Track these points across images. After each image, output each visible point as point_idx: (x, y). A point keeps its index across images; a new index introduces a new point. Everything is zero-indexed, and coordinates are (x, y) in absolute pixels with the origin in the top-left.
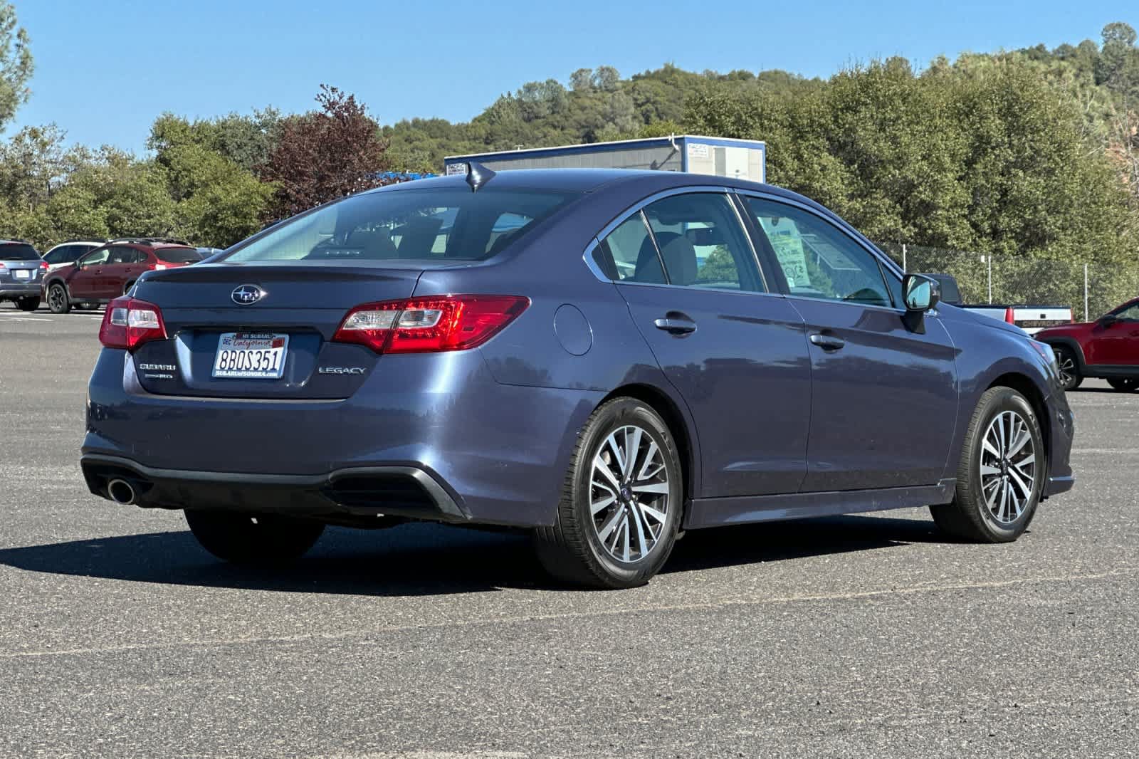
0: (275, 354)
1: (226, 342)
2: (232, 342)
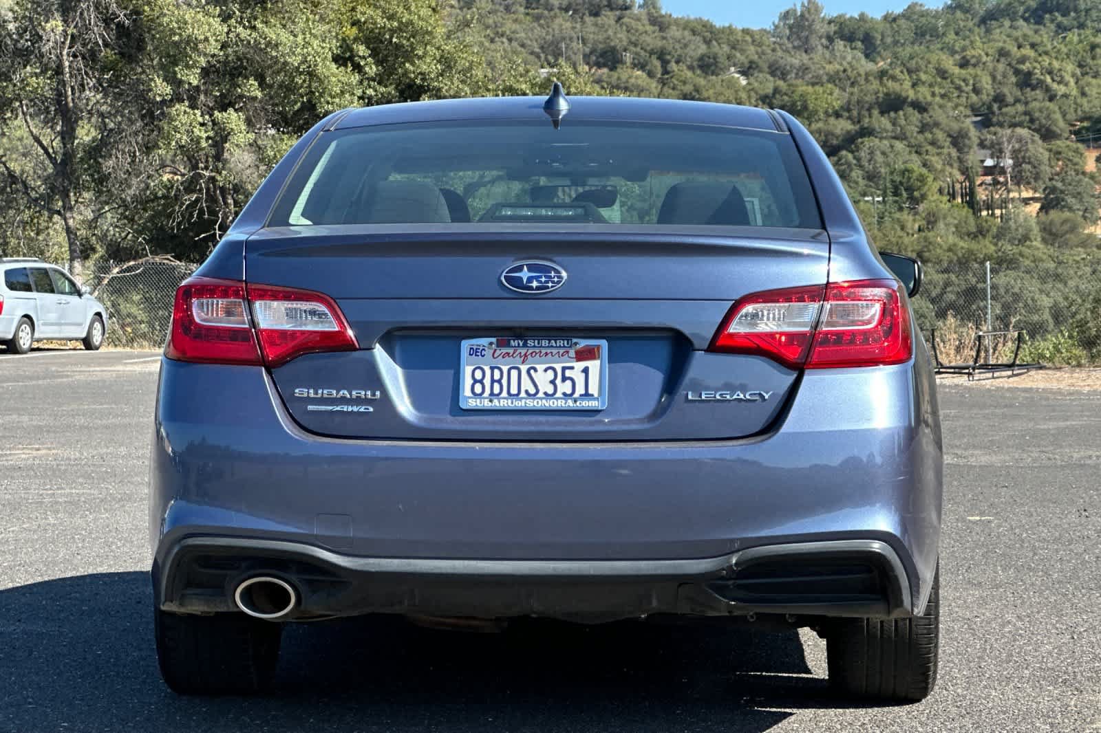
0: (586, 371)
1: (474, 352)
2: (488, 353)
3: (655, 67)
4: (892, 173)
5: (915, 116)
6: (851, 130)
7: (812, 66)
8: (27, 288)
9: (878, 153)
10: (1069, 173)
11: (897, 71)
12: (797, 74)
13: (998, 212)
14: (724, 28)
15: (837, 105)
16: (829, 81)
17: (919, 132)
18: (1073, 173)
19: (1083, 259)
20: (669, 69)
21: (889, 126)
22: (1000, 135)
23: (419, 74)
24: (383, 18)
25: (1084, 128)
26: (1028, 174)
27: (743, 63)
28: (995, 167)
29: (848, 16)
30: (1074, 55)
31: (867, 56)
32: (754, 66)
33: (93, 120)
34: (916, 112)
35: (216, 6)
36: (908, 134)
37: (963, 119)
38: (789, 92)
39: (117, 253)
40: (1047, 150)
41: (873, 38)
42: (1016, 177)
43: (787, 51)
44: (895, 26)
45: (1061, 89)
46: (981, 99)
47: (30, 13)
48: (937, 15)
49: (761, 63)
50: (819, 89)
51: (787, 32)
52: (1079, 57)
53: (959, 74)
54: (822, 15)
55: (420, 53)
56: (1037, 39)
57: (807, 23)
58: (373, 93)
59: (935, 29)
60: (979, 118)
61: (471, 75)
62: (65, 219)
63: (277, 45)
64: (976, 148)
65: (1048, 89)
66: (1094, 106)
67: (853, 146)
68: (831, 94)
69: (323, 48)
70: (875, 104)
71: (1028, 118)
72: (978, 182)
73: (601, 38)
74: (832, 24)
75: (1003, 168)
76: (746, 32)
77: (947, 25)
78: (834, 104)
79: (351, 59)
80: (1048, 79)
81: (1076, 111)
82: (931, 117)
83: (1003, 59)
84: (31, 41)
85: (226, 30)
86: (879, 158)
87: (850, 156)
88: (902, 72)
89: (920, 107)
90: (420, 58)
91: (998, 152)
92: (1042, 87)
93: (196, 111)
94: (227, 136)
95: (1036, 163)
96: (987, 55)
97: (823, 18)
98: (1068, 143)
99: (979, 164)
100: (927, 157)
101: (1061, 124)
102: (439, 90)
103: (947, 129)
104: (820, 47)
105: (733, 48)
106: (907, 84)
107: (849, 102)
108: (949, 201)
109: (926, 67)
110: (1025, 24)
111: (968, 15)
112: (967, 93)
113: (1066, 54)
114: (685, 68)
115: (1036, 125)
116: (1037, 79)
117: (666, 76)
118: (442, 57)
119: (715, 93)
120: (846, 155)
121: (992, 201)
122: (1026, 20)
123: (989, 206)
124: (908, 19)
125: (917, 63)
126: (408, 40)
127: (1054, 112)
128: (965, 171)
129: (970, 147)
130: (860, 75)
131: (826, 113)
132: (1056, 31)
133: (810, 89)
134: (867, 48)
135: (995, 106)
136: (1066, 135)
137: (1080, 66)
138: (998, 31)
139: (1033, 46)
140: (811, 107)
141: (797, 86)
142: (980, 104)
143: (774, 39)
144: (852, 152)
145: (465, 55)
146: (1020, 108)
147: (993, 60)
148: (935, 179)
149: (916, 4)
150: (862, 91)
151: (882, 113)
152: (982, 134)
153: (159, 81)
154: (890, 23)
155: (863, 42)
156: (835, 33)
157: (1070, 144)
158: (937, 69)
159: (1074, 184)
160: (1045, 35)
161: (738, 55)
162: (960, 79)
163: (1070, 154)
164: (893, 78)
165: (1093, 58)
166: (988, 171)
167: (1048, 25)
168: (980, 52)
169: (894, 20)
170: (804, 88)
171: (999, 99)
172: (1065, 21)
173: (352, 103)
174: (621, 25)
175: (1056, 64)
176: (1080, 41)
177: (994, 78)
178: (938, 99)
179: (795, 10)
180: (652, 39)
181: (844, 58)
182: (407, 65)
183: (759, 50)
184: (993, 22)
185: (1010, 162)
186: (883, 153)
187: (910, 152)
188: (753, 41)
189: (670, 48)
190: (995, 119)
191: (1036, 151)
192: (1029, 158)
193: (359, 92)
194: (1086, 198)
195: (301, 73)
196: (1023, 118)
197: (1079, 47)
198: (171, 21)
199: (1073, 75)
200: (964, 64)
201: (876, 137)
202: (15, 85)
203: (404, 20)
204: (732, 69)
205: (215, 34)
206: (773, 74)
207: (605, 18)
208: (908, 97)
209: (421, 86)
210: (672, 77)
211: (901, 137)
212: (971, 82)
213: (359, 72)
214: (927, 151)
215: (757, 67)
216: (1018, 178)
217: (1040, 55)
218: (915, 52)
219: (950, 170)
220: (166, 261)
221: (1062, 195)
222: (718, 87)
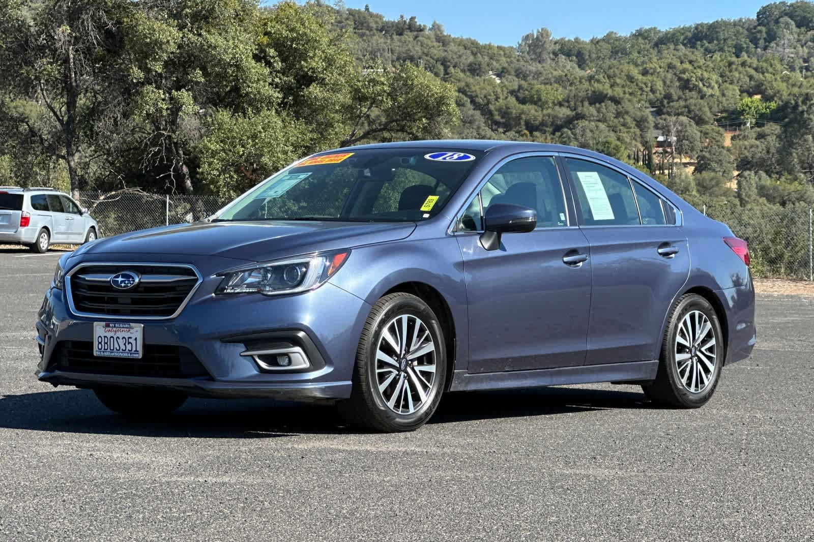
3: (440, 70)
4: (597, 144)
5: (612, 107)
6: (570, 115)
7: (544, 72)
8: (46, 208)
9: (588, 131)
10: (714, 147)
11: (601, 76)
12: (534, 77)
13: (666, 172)
14: (486, 45)
15: (560, 98)
16: (555, 82)
17: (615, 118)
18: (717, 148)
19: (725, 204)
20: (448, 71)
21: (595, 113)
22: (668, 120)
23: (310, 69)
24: (286, 31)
25: (723, 117)
26: (687, 147)
27: (498, 69)
28: (664, 142)
29: (567, 39)
30: (718, 69)
31: (579, 66)
32: (505, 71)
33: (88, 94)
34: (613, 104)
35: (174, 20)
36: (608, 119)
37: (644, 109)
38: (529, 89)
39: (103, 185)
40: (699, 131)
41: (583, 54)
42: (678, 148)
43: (526, 61)
44: (598, 46)
45: (709, 92)
46: (656, 97)
47: (46, 21)
48: (626, 40)
49: (509, 69)
50: (549, 87)
51: (528, 49)
52: (721, 70)
53: (642, 79)
54: (551, 38)
55: (311, 55)
56: (693, 58)
57: (540, 43)
58: (279, 81)
59: (625, 49)
60: (654, 109)
61: (345, 70)
62: (68, 162)
63: (215, 47)
64: (652, 128)
65: (700, 91)
66: (730, 103)
67: (571, 126)
68: (557, 90)
69: (246, 49)
70: (586, 98)
71: (687, 109)
72: (654, 151)
73: (404, 50)
74: (557, 44)
75: (670, 142)
76: (500, 48)
77: (633, 46)
78: (559, 97)
79: (264, 58)
80: (701, 85)
81: (718, 106)
82: (623, 107)
83: (670, 71)
84: (46, 40)
85: (181, 35)
86: (589, 134)
87: (569, 132)
88: (604, 77)
89: (616, 101)
90: (311, 58)
91: (666, 131)
92: (696, 89)
93: (160, 91)
94: (180, 108)
95: (692, 140)
96: (660, 67)
97: (551, 40)
98: (713, 127)
99: (654, 139)
100: (621, 134)
101: (709, 114)
102: (324, 79)
103: (634, 116)
104: (548, 59)
105: (491, 58)
106: (607, 86)
107: (569, 97)
108: (634, 163)
109: (620, 74)
110: (683, 47)
111: (646, 41)
112: (647, 92)
113: (713, 68)
114: (459, 71)
115: (692, 115)
116: (693, 84)
117: (446, 76)
118: (326, 57)
119: (479, 88)
120: (567, 132)
121: (663, 164)
122: (684, 45)
123: (661, 168)
124: (608, 42)
125: (614, 71)
126: (303, 45)
127: (704, 107)
128: (645, 144)
129: (649, 128)
130: (576, 79)
131: (553, 103)
132: (704, 53)
133: (543, 87)
134: (579, 61)
135: (665, 101)
136: (712, 122)
137: (721, 76)
138: (666, 52)
139: (691, 62)
140: (543, 98)
141: (534, 85)
142: (656, 99)
143: (518, 53)
144: (571, 129)
145: (341, 57)
146: (682, 103)
147: (664, 72)
148: (626, 148)
149: (612, 32)
150: (577, 89)
151: (591, 104)
152: (657, 120)
153: (135, 69)
154: (595, 45)
155: (577, 57)
156: (559, 50)
157: (714, 127)
158: (627, 76)
159: (717, 154)
160: (698, 55)
161: (494, 63)
162: (642, 82)
163: (715, 134)
164: (598, 81)
165: (730, 71)
166: (660, 144)
167: (699, 48)
168: (656, 65)
169: (598, 42)
170: (539, 86)
171: (668, 97)
172: (710, 46)
173: (265, 87)
174: (417, 41)
175: (706, 75)
176: (722, 60)
177: (665, 83)
178: (627, 96)
179: (533, 35)
180: (438, 51)
181: (564, 67)
182: (303, 62)
183: (509, 60)
184: (663, 46)
185: (675, 139)
186: (591, 131)
187: (609, 131)
188: (505, 54)
189: (450, 57)
190: (665, 110)
191: (693, 132)
192: (687, 136)
193: (270, 80)
194: (725, 164)
195: (231, 66)
196: (683, 109)
197: (721, 64)
198: (144, 29)
199: (717, 82)
200: (645, 73)
201: (586, 120)
202: (36, 70)
203: (301, 32)
204: (491, 72)
205: (174, 38)
206: (517, 76)
207: (406, 37)
208: (607, 94)
209: (312, 77)
210: (450, 77)
211: (603, 120)
212: (650, 85)
213: (269, 67)
214: (620, 130)
215: (507, 71)
216: (680, 149)
217: (695, 68)
218: (613, 64)
219: (636, 143)
220: (137, 192)
221: (709, 162)
222: (482, 84)
